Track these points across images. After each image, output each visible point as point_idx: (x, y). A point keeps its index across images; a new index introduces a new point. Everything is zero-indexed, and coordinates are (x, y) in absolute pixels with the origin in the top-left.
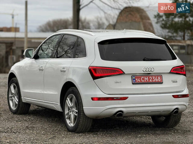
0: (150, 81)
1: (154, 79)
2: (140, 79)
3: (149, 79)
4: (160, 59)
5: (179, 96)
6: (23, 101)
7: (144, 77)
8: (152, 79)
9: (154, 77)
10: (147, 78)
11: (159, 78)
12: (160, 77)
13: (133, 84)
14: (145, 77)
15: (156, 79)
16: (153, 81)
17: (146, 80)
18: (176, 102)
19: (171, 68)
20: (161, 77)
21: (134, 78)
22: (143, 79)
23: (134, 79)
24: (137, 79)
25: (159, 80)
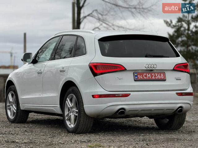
0: (153, 78)
1: (156, 76)
2: (143, 76)
3: (152, 76)
4: (163, 56)
5: (183, 94)
6: (21, 109)
7: (146, 74)
8: (155, 76)
9: (157, 74)
10: (150, 75)
11: (162, 75)
13: (135, 80)
15: (159, 76)
16: (155, 78)
17: (149, 77)
18: (180, 100)
19: (174, 65)
20: (164, 74)
21: (136, 74)
22: (146, 76)
23: (136, 76)
24: (139, 76)
25: (162, 77)
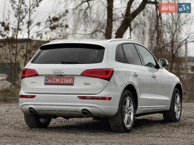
0: (61, 82)
2: (52, 81)
3: (60, 80)
8: (64, 81)
9: (66, 79)
11: (70, 80)
12: (72, 79)
13: (45, 84)
14: (57, 79)
15: (67, 81)
17: (58, 81)
21: (47, 79)
22: (55, 80)
23: (46, 80)
24: (49, 80)
25: (70, 81)
